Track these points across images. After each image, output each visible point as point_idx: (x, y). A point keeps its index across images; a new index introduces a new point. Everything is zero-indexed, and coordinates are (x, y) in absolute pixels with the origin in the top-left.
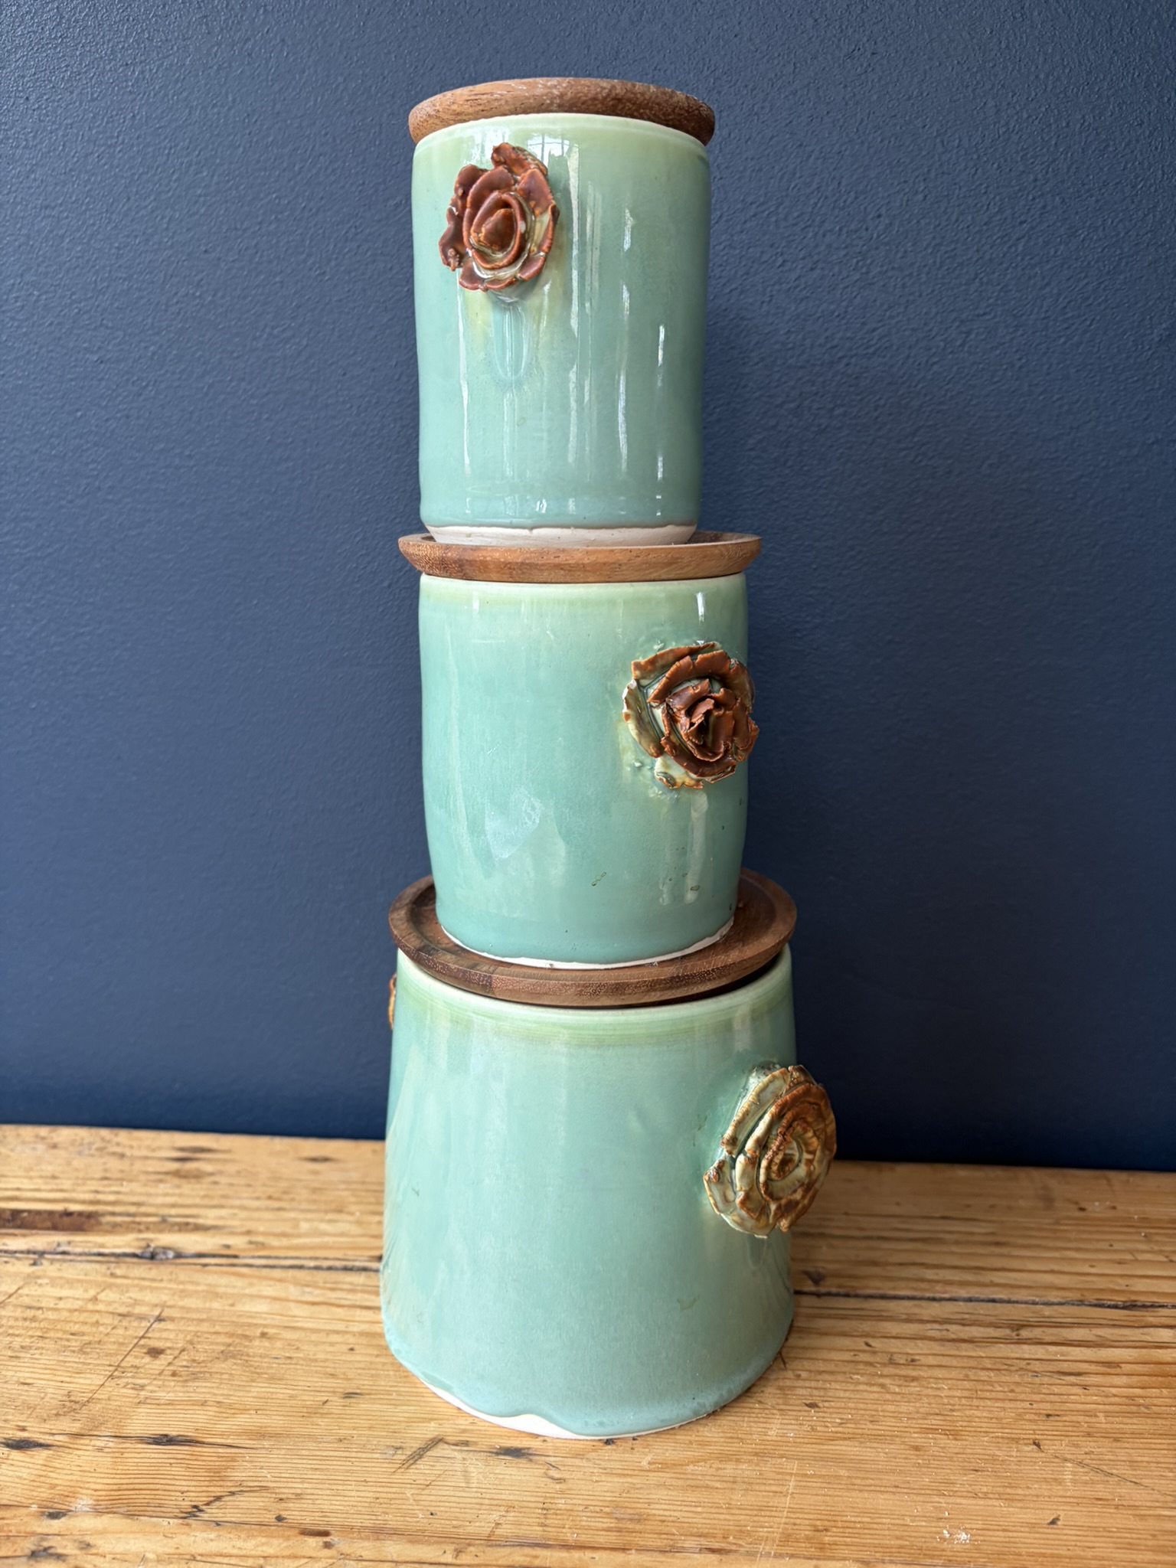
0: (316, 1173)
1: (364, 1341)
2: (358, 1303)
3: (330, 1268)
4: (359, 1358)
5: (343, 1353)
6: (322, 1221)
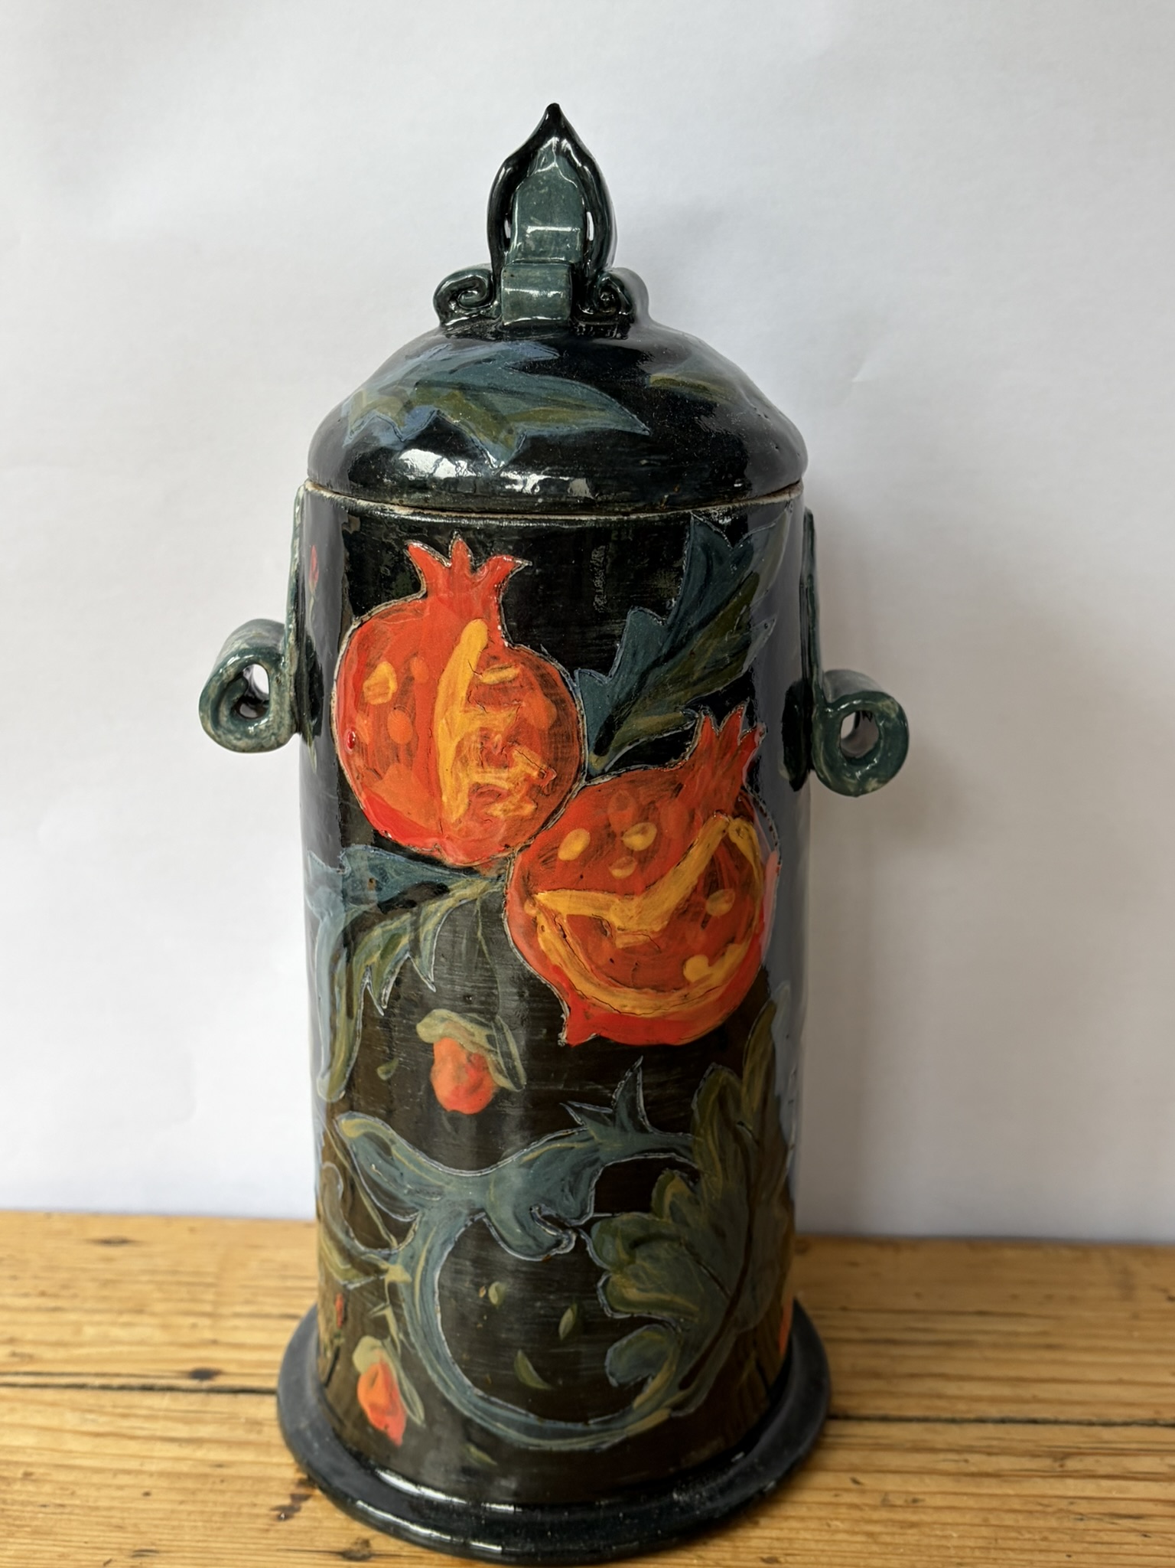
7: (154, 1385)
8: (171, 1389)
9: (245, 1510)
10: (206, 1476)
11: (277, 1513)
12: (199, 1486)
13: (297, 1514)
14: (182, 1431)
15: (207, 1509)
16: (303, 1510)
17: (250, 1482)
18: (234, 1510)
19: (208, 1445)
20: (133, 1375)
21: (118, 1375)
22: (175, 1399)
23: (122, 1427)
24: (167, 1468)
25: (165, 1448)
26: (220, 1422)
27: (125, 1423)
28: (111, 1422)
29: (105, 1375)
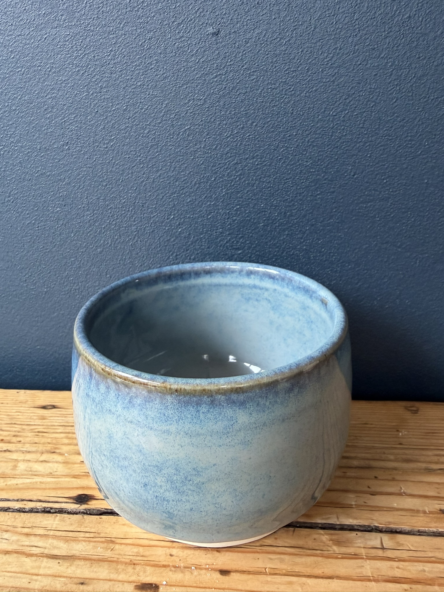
7: (51, 508)
8: (61, 511)
14: (62, 549)
19: (78, 562)
20: (40, 501)
21: (31, 501)
22: (63, 520)
23: (24, 546)
24: (46, 586)
25: (48, 565)
26: (88, 540)
27: (26, 541)
28: (18, 541)
29: (23, 500)
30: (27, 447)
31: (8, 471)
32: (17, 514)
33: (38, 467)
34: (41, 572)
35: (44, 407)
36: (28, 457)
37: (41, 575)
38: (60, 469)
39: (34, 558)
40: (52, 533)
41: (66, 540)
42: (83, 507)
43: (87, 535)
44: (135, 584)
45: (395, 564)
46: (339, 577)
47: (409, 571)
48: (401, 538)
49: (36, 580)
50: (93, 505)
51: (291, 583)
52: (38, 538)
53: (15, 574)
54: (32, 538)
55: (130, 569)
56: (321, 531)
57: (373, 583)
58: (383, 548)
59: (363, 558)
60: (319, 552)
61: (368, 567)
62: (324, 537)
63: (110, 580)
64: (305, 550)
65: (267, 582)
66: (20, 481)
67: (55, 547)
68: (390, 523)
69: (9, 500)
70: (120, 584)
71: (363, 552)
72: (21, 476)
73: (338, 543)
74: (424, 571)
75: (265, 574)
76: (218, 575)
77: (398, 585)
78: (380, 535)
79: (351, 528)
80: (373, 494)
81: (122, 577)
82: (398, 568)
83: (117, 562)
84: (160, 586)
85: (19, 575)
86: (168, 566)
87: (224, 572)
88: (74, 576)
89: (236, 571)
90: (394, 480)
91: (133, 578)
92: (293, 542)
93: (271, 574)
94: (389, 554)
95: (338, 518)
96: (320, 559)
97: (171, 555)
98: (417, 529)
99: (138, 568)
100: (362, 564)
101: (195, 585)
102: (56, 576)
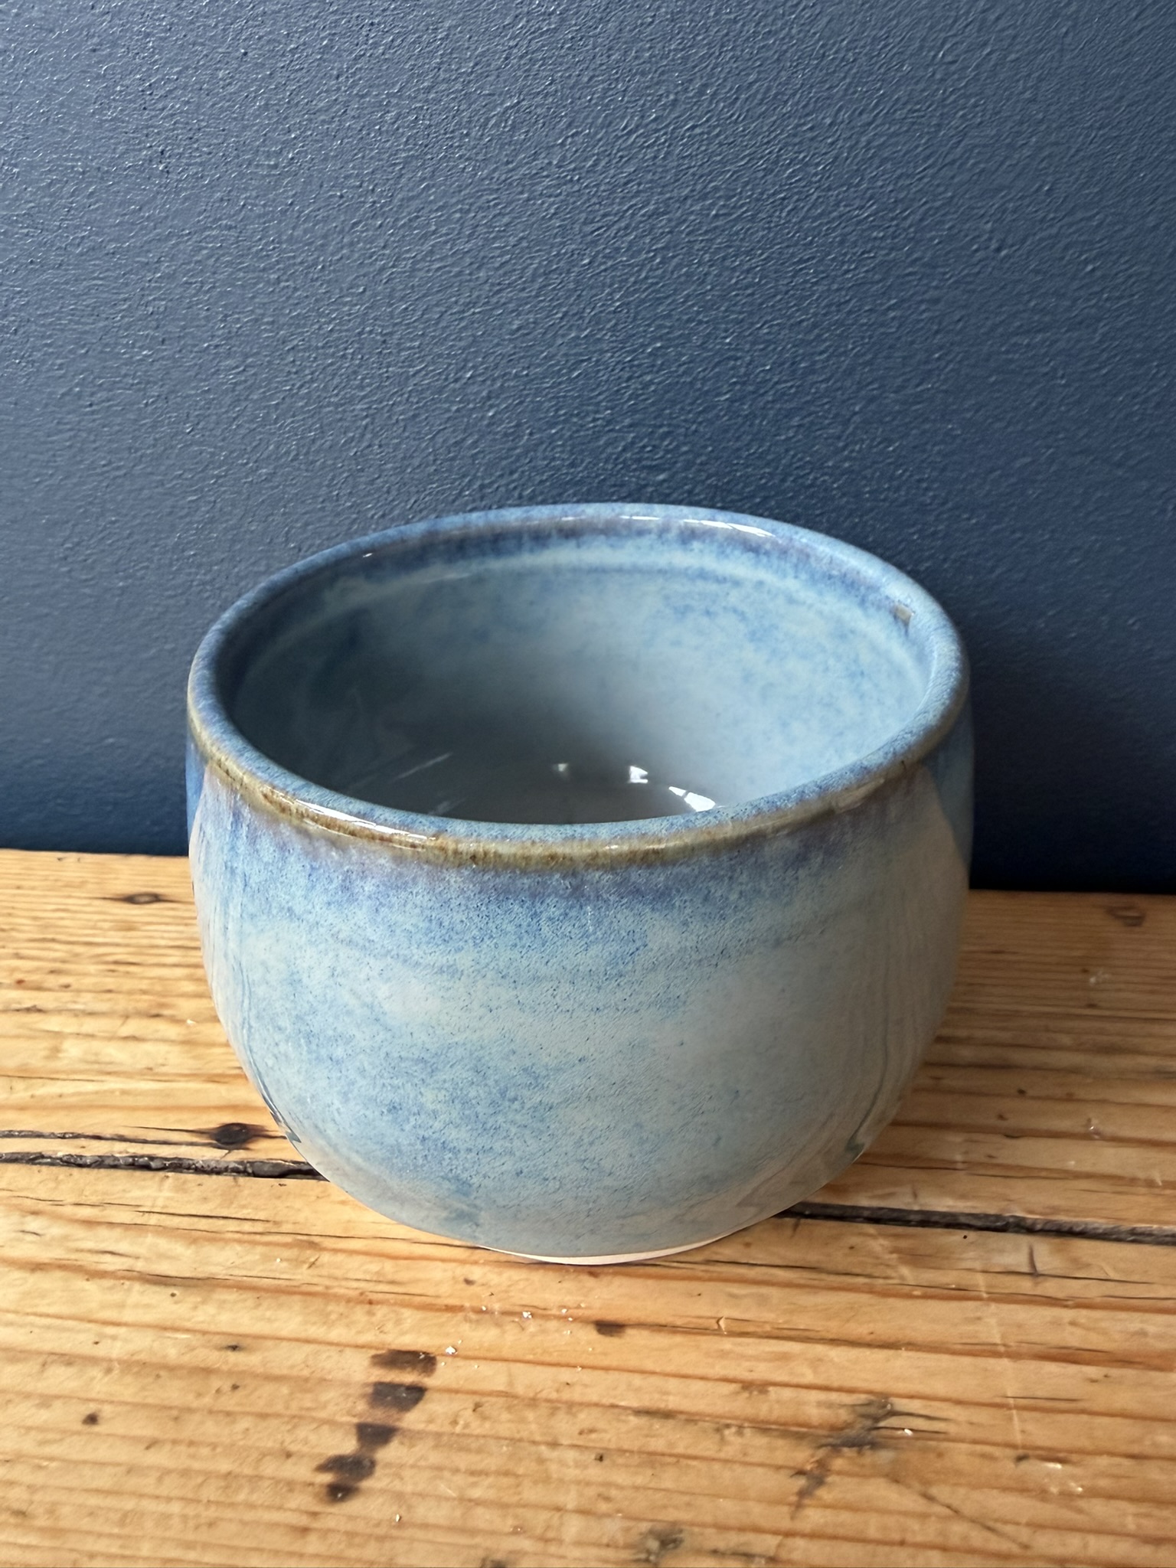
0: (129, 927)
1: (127, 1389)
2: (140, 1266)
3: (100, 1163)
4: (103, 1452)
5: (65, 1433)
6: (112, 1038)
7: (152, 1158)
8: (178, 1166)
9: (269, 1468)
10: (207, 1372)
11: (327, 1478)
12: (190, 1400)
13: (365, 1484)
14: (182, 1259)
15: (197, 1465)
16: (379, 1471)
17: (285, 1390)
18: (247, 1471)
19: (221, 1295)
20: (122, 1139)
21: (98, 1138)
22: (181, 1189)
23: (82, 1251)
24: (140, 1352)
25: (146, 1300)
26: (248, 1240)
27: (89, 1240)
28: (66, 1238)
29: (77, 1136)
30: (87, 1001)
31: (37, 1062)
32: (62, 1172)
33: (116, 1053)
34: (128, 1316)
35: (131, 899)
36: (90, 1025)
37: (126, 1325)
38: (176, 1059)
39: (107, 1283)
40: (153, 1220)
41: (192, 1238)
42: (236, 1156)
43: (247, 1227)
44: (373, 1352)
45: (1067, 1314)
46: (912, 1346)
47: (1104, 1332)
48: (1084, 1248)
49: (114, 1338)
50: (261, 1151)
51: (785, 1357)
52: (118, 1232)
53: (58, 1322)
54: (103, 1232)
55: (359, 1314)
56: (870, 1229)
57: (1005, 1362)
58: (1034, 1274)
59: (979, 1299)
60: (861, 1280)
61: (993, 1321)
62: (877, 1242)
63: (308, 1341)
64: (824, 1276)
65: (724, 1355)
66: (68, 1088)
67: (162, 1256)
68: (1056, 1210)
69: (40, 1136)
70: (333, 1351)
71: (980, 1280)
72: (71, 1074)
73: (914, 1258)
74: (1143, 1333)
75: (717, 1332)
76: (591, 1334)
77: (1072, 1369)
78: (1025, 1240)
79: (951, 1222)
80: (1013, 1135)
81: (338, 1333)
82: (1073, 1323)
83: (326, 1296)
84: (438, 1358)
85: (70, 1323)
86: (461, 1308)
87: (608, 1327)
88: (212, 1328)
89: (640, 1325)
90: (1070, 1098)
91: (368, 1337)
92: (792, 1255)
93: (732, 1334)
94: (1050, 1288)
95: (915, 1195)
96: (864, 1298)
97: (468, 1282)
98: (1127, 1226)
99: (381, 1312)
100: (979, 1314)
101: (530, 1357)
102: (165, 1329)
